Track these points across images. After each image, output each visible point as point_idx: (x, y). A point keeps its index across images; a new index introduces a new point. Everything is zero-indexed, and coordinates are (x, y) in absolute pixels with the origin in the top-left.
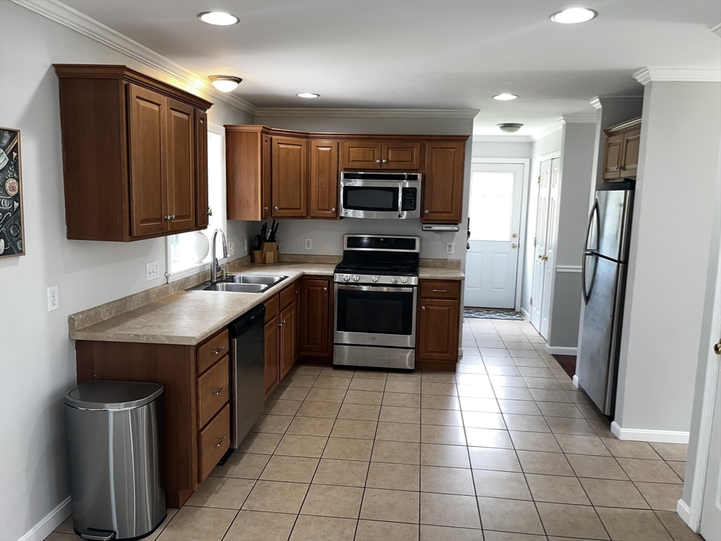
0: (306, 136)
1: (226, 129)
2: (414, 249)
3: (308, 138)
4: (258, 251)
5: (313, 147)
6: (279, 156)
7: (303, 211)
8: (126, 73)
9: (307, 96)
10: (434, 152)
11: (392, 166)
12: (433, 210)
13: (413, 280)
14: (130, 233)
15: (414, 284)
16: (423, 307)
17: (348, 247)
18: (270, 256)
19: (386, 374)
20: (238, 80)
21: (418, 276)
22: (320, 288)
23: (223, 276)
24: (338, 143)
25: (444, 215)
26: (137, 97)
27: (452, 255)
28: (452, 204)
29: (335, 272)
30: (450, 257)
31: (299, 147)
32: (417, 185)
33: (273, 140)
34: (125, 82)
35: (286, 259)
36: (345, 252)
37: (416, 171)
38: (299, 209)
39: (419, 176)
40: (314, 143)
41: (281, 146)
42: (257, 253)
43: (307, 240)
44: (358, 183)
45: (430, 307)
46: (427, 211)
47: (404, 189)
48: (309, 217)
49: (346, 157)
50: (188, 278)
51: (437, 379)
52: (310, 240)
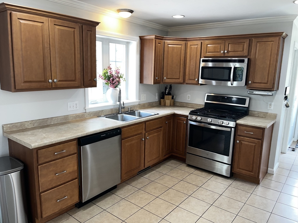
0: (186, 40)
1: (140, 38)
2: (245, 104)
3: (186, 41)
4: (162, 99)
5: (189, 45)
6: (168, 51)
7: (181, 80)
8: (7, 6)
9: (178, 17)
10: (258, 44)
11: (230, 54)
12: (255, 82)
13: (232, 124)
14: (15, 88)
15: (232, 126)
16: (238, 141)
17: (206, 100)
18: (168, 102)
19: (212, 175)
20: (132, 11)
21: (235, 121)
22: (182, 122)
23: (129, 111)
24: (202, 43)
25: (262, 84)
26: (18, 19)
27: (272, 110)
28: (268, 78)
29: (190, 114)
30: (270, 112)
31: (180, 46)
32: (244, 65)
33: (165, 43)
34: (10, 12)
35: (178, 104)
36: (206, 103)
37: (245, 57)
38: (179, 79)
39: (246, 60)
40: (189, 43)
41: (169, 46)
42: (162, 100)
43: (188, 95)
44: (210, 64)
45: (243, 142)
46: (250, 82)
47: (235, 68)
48: (185, 83)
49: (205, 50)
50: (102, 111)
51: (242, 186)
52: (190, 95)
